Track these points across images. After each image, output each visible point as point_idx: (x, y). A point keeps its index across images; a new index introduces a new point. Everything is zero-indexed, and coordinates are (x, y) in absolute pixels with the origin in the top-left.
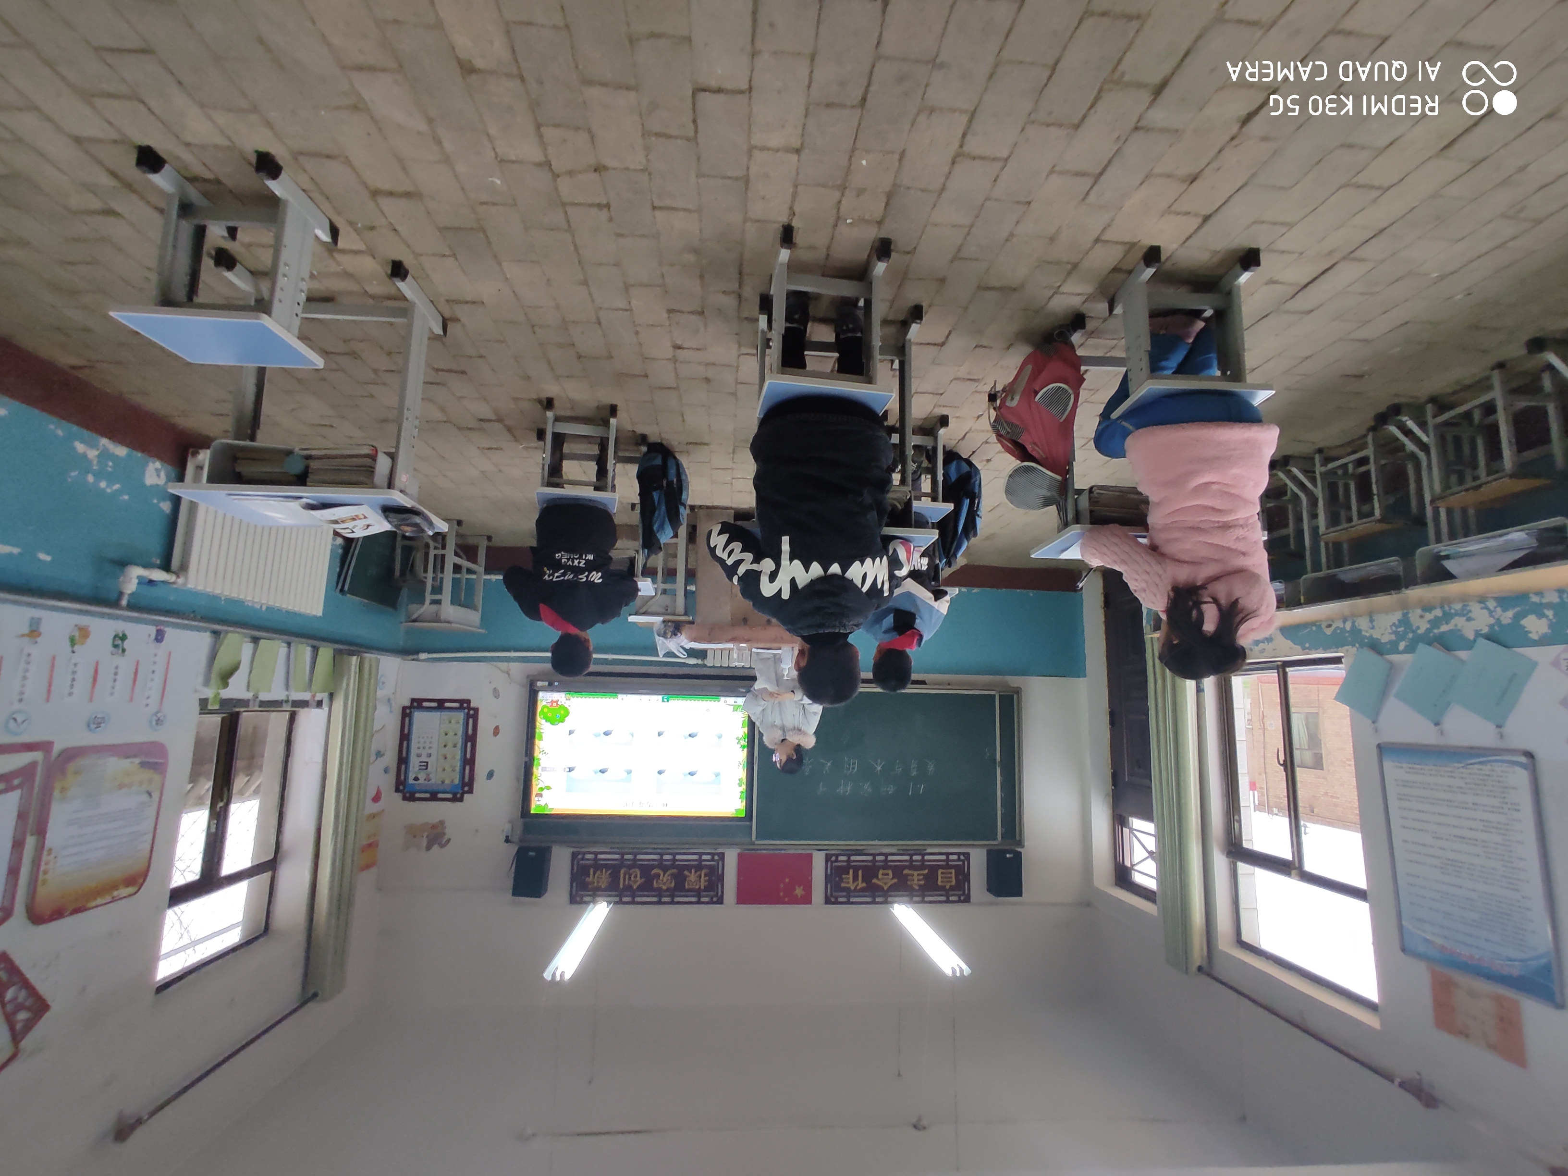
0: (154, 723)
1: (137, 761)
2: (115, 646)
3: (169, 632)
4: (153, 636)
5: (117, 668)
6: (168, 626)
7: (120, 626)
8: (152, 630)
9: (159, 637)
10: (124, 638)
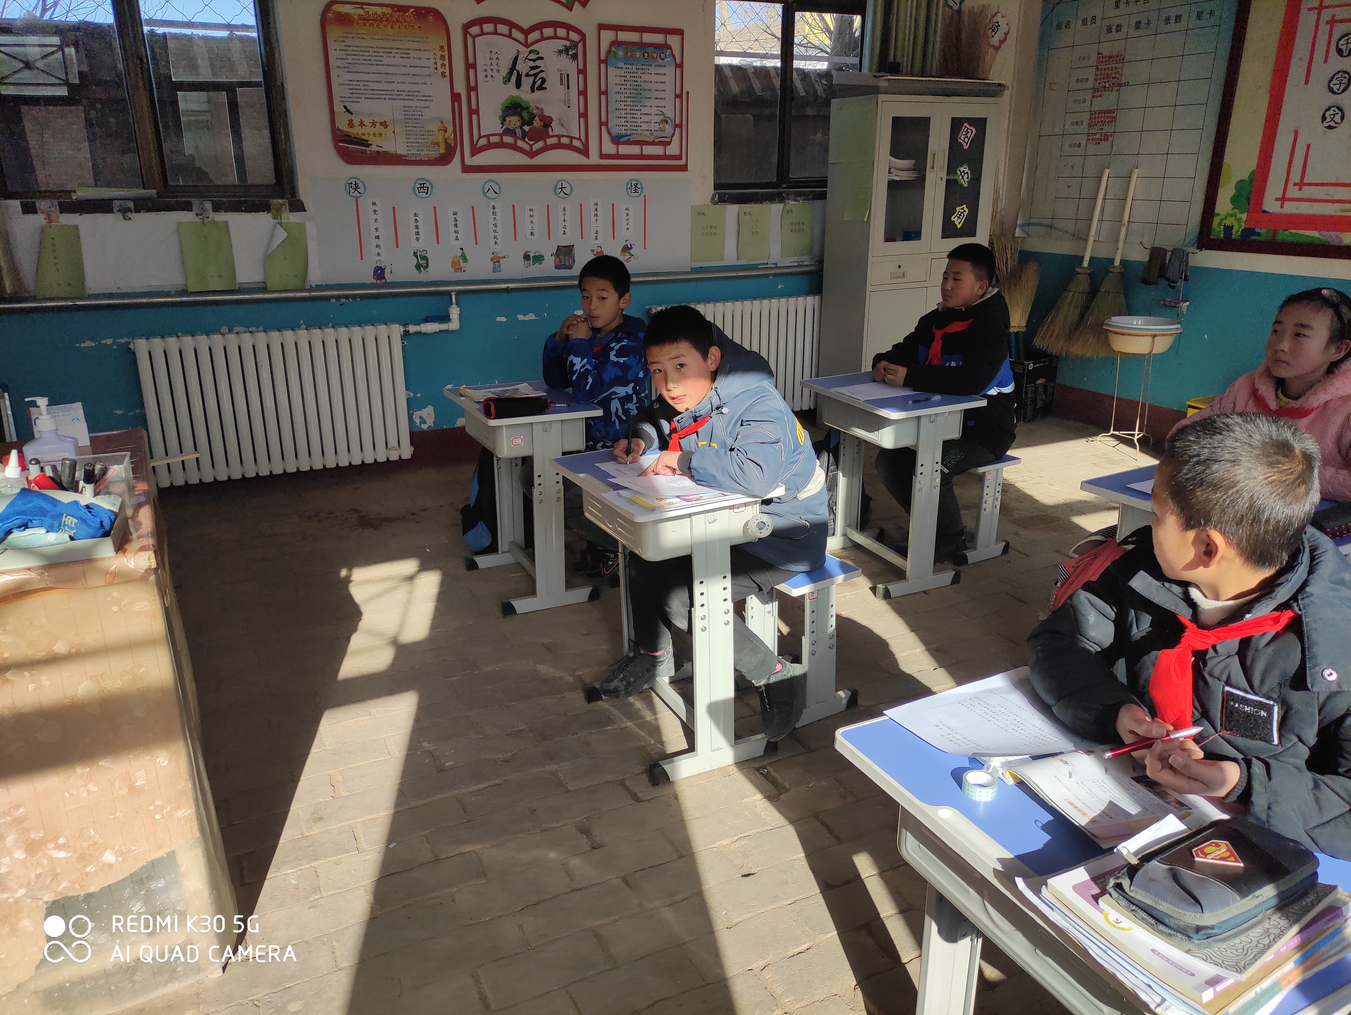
0: (361, 185)
1: (374, 148)
2: (425, 258)
3: (369, 278)
4: (387, 272)
5: (418, 239)
6: (372, 284)
7: (424, 276)
8: (389, 277)
9: (379, 272)
10: (418, 267)
